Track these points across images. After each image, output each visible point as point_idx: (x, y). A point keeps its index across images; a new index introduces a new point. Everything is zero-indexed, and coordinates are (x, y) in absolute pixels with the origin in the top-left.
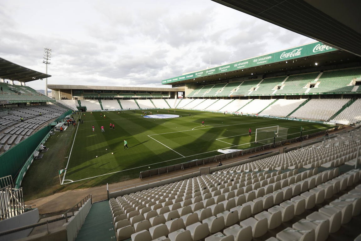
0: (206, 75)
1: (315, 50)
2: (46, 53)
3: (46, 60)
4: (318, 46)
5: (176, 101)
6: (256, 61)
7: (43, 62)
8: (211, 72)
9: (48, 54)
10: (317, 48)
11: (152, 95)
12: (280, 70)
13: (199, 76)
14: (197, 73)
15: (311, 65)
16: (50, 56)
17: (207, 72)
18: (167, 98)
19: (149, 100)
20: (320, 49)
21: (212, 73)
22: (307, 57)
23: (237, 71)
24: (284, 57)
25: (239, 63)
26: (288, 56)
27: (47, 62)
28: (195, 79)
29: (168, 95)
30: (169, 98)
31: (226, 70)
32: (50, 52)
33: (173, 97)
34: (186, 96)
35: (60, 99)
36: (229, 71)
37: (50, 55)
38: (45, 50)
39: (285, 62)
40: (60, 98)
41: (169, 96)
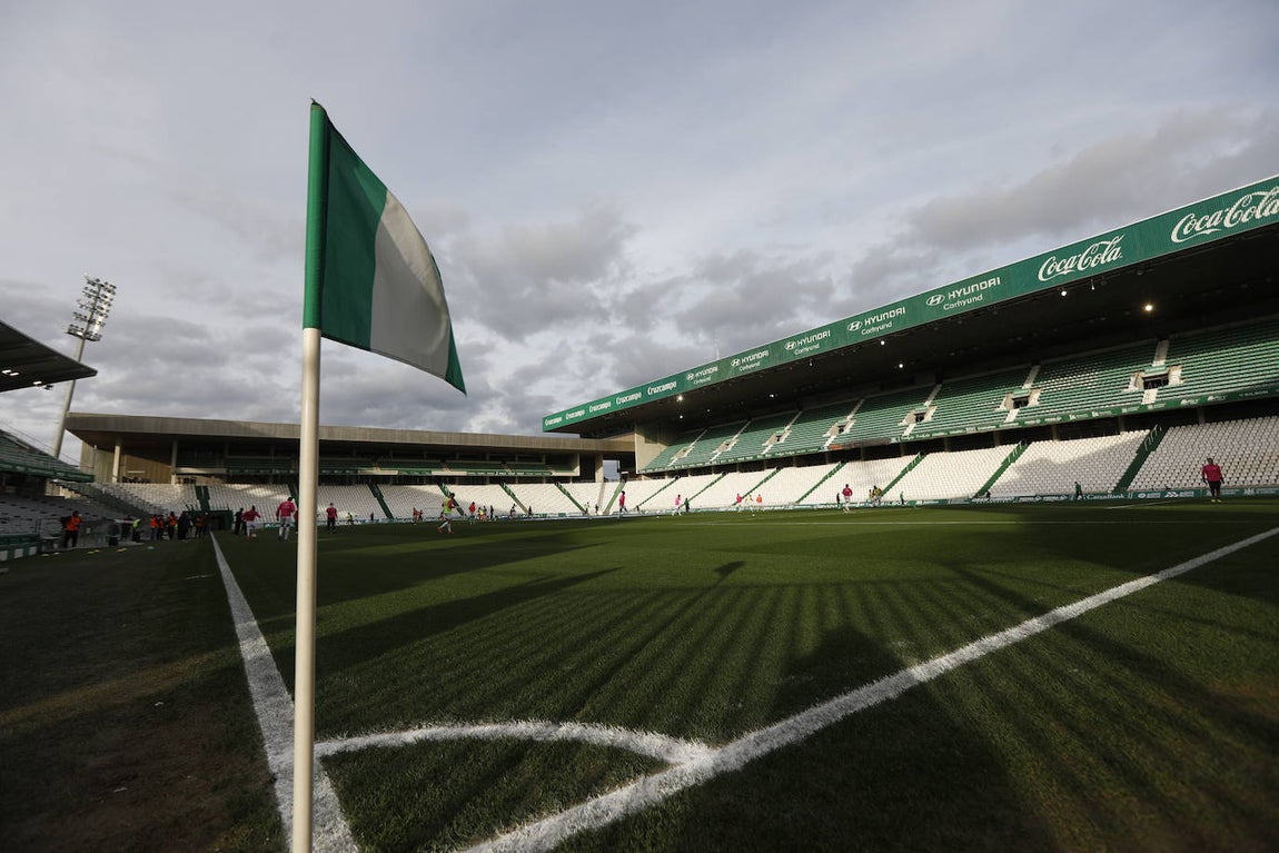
0: (730, 375)
1: (1180, 235)
2: (90, 296)
3: (84, 325)
4: (1189, 219)
5: (603, 488)
6: (938, 299)
7: (69, 333)
8: (750, 363)
9: (98, 304)
10: (1186, 227)
11: (511, 467)
12: (1011, 340)
13: (702, 381)
14: (693, 371)
15: (1128, 313)
16: (104, 312)
17: (736, 363)
18: (566, 480)
19: (497, 487)
20: (1198, 229)
21: (758, 364)
22: (1147, 265)
23: (860, 346)
24: (1055, 272)
25: (866, 316)
26: (1071, 266)
27: (87, 333)
28: (686, 395)
29: (571, 469)
30: (576, 480)
31: (817, 346)
32: (108, 294)
33: (587, 476)
34: (639, 467)
35: (115, 480)
36: (828, 348)
37: (105, 306)
38: (90, 287)
39: (1055, 291)
40: (115, 472)
41: (577, 472)
